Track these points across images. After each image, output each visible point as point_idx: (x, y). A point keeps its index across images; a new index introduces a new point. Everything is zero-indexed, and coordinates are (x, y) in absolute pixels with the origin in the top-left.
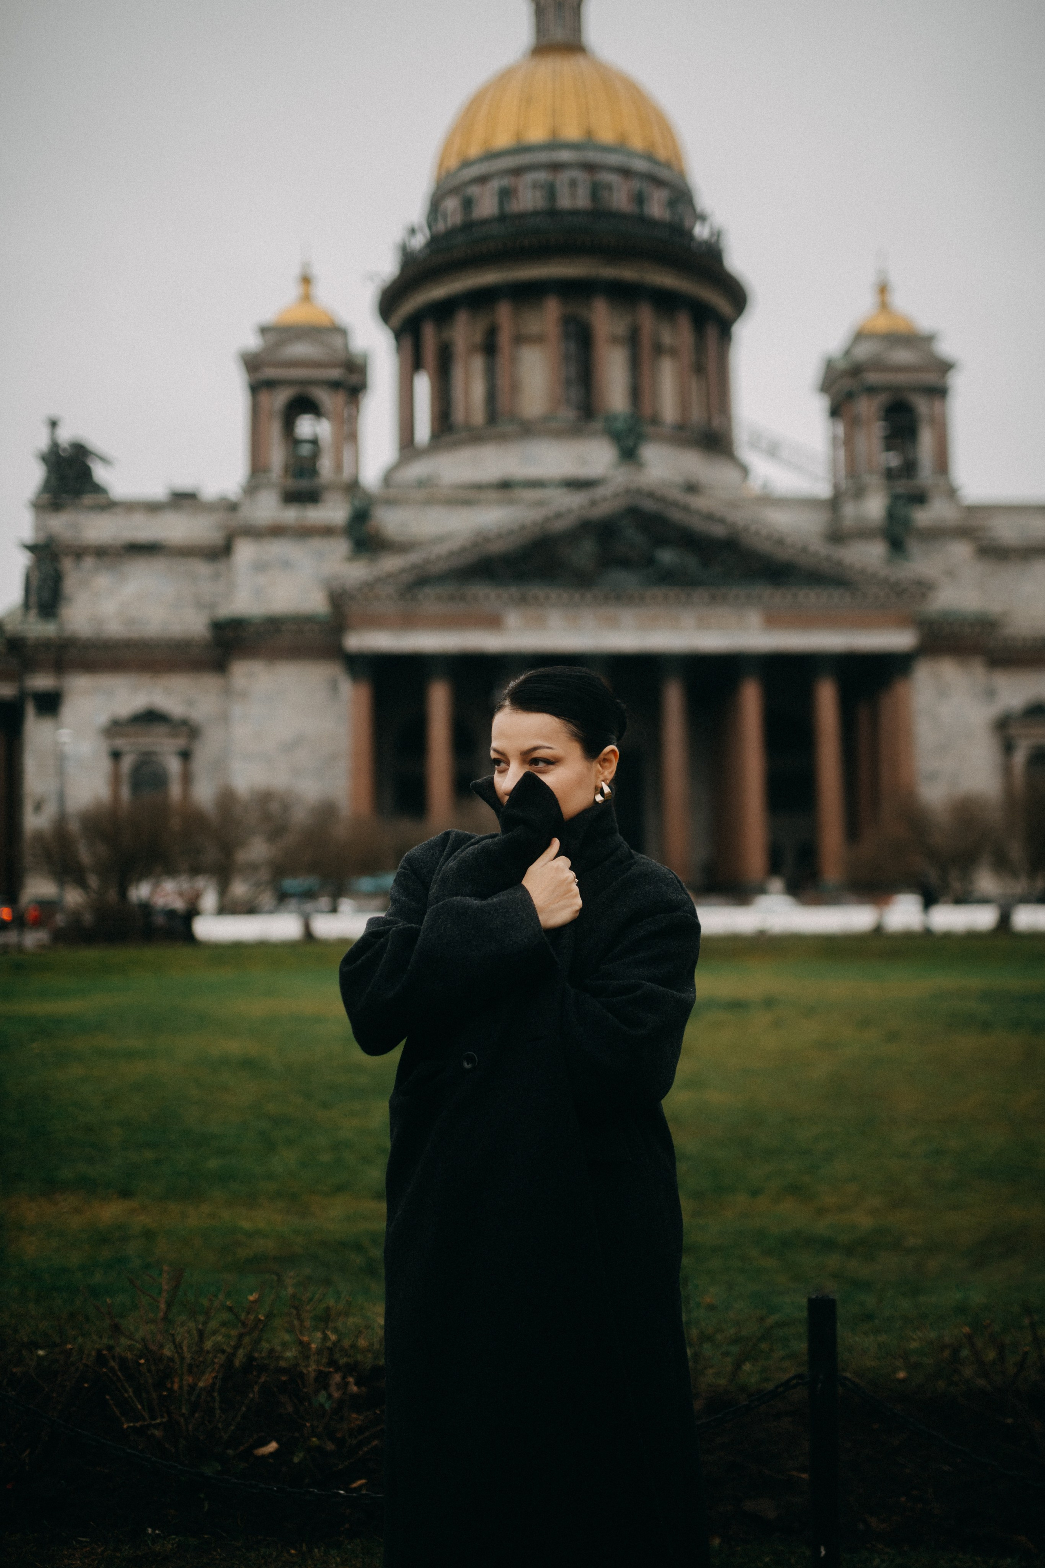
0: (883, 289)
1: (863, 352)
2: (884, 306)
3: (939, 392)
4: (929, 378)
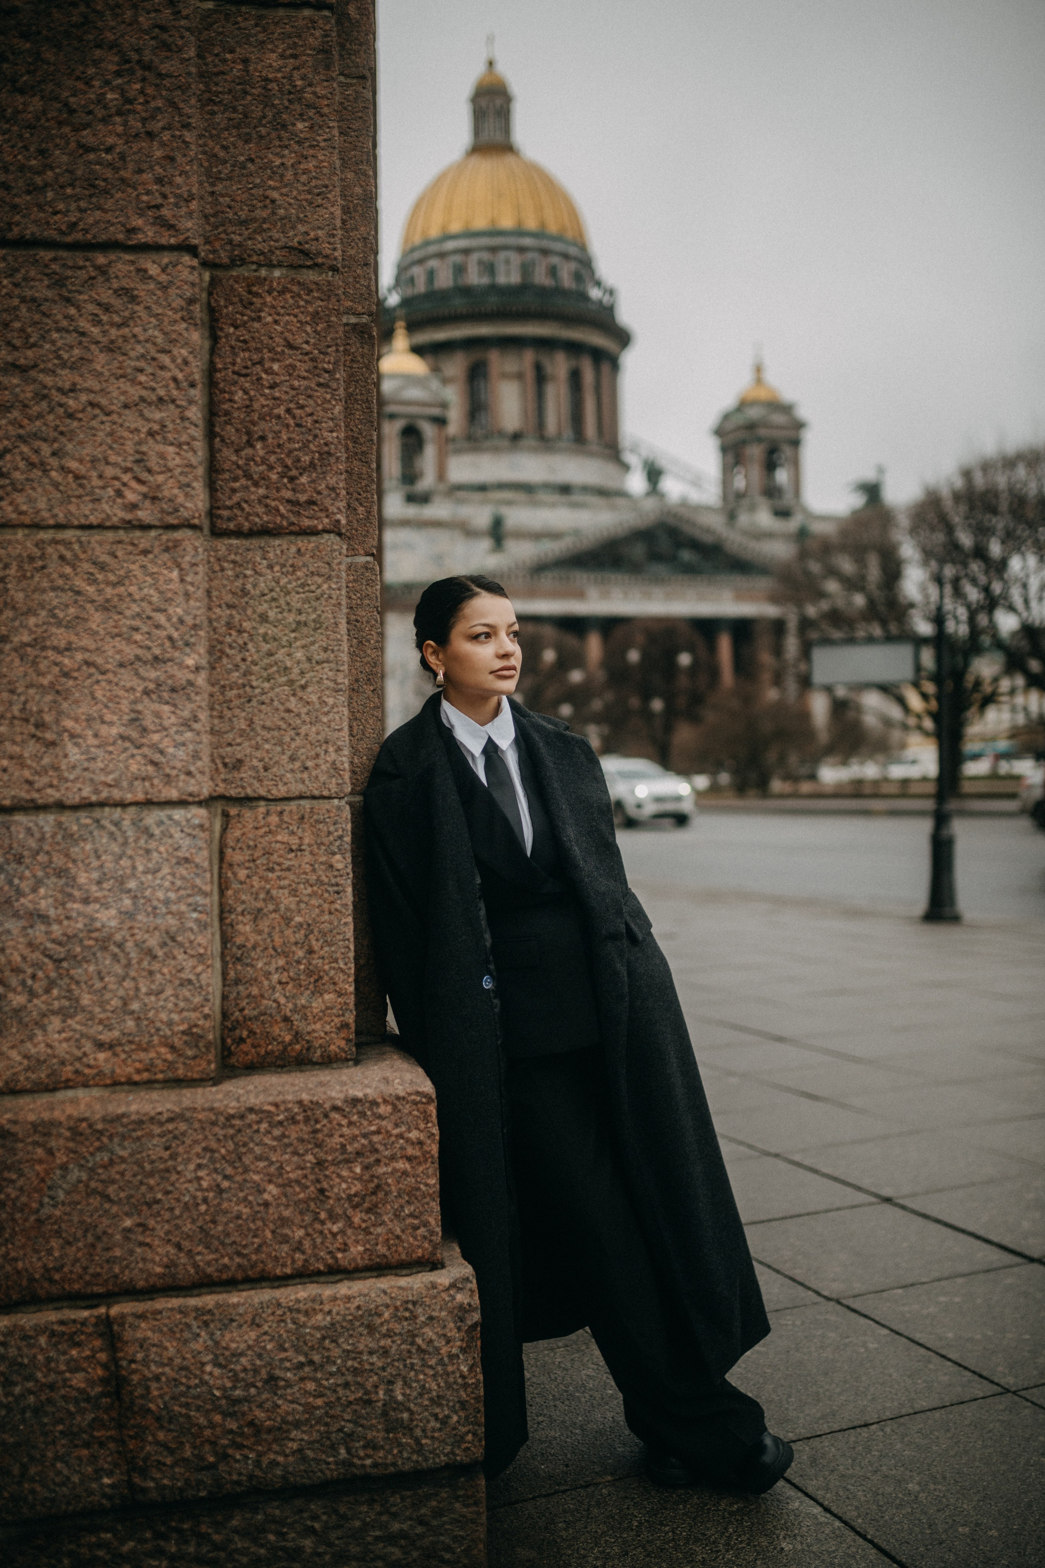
0: (758, 369)
1: (754, 413)
2: (759, 380)
3: (796, 443)
4: (790, 434)
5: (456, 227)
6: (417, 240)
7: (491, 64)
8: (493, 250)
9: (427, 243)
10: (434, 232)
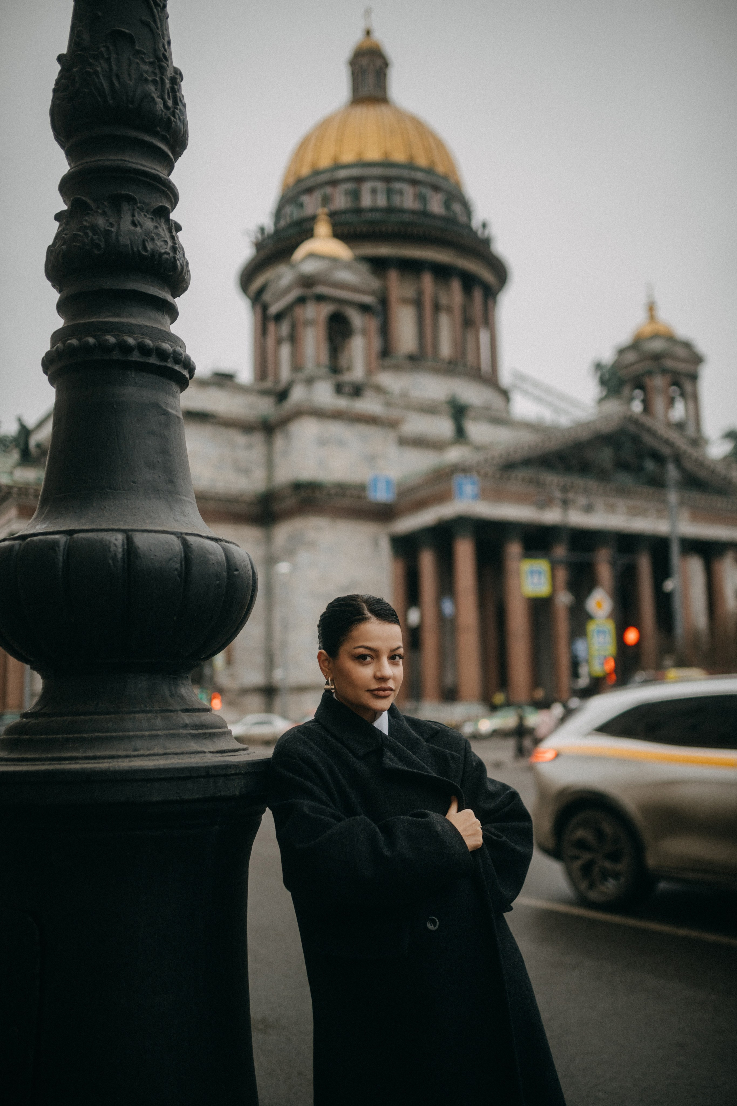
0: (651, 307)
2: (653, 318)
4: (690, 367)
5: (348, 157)
6: (305, 171)
7: (368, 33)
8: (387, 179)
9: (316, 173)
10: (325, 162)
